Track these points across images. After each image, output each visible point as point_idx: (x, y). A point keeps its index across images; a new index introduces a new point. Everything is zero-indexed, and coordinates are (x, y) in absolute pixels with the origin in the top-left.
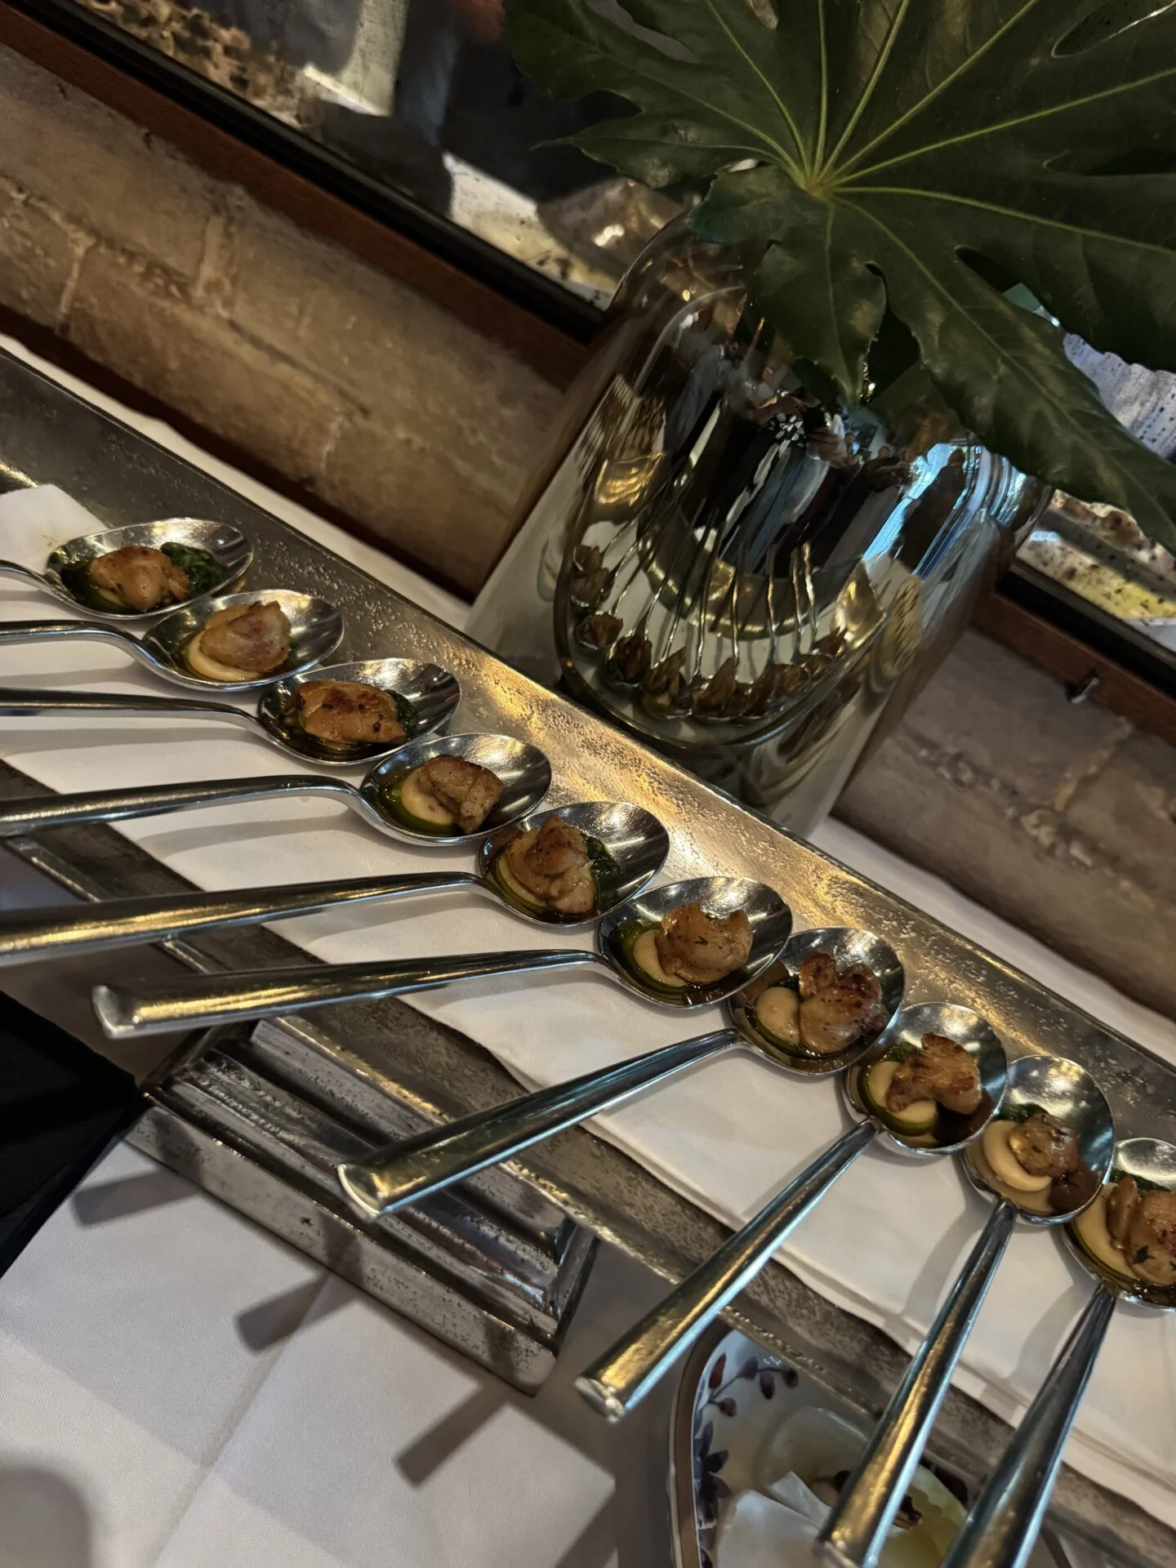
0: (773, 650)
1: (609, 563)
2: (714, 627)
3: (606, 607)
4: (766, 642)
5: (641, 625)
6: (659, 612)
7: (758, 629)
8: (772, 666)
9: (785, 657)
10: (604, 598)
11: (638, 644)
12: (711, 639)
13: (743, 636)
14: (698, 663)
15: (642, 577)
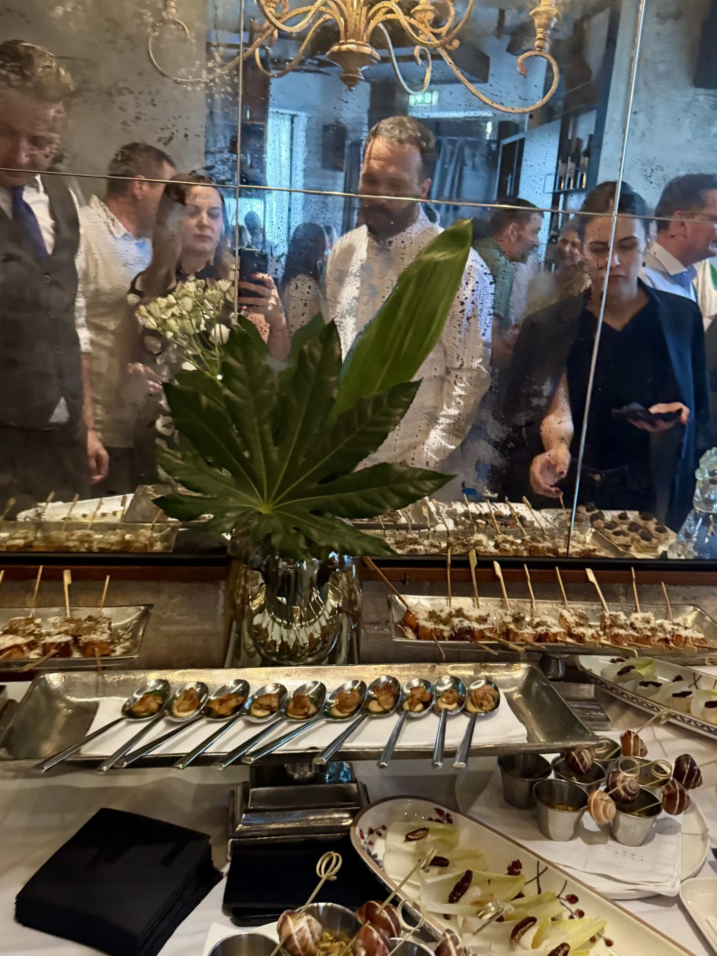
0: (320, 624)
1: (264, 626)
2: (301, 626)
3: (269, 639)
4: (317, 622)
5: (282, 638)
6: (285, 631)
7: (313, 620)
8: (323, 628)
9: (324, 623)
10: (268, 636)
11: (284, 644)
12: (302, 630)
13: (310, 624)
14: (303, 640)
15: (275, 624)
